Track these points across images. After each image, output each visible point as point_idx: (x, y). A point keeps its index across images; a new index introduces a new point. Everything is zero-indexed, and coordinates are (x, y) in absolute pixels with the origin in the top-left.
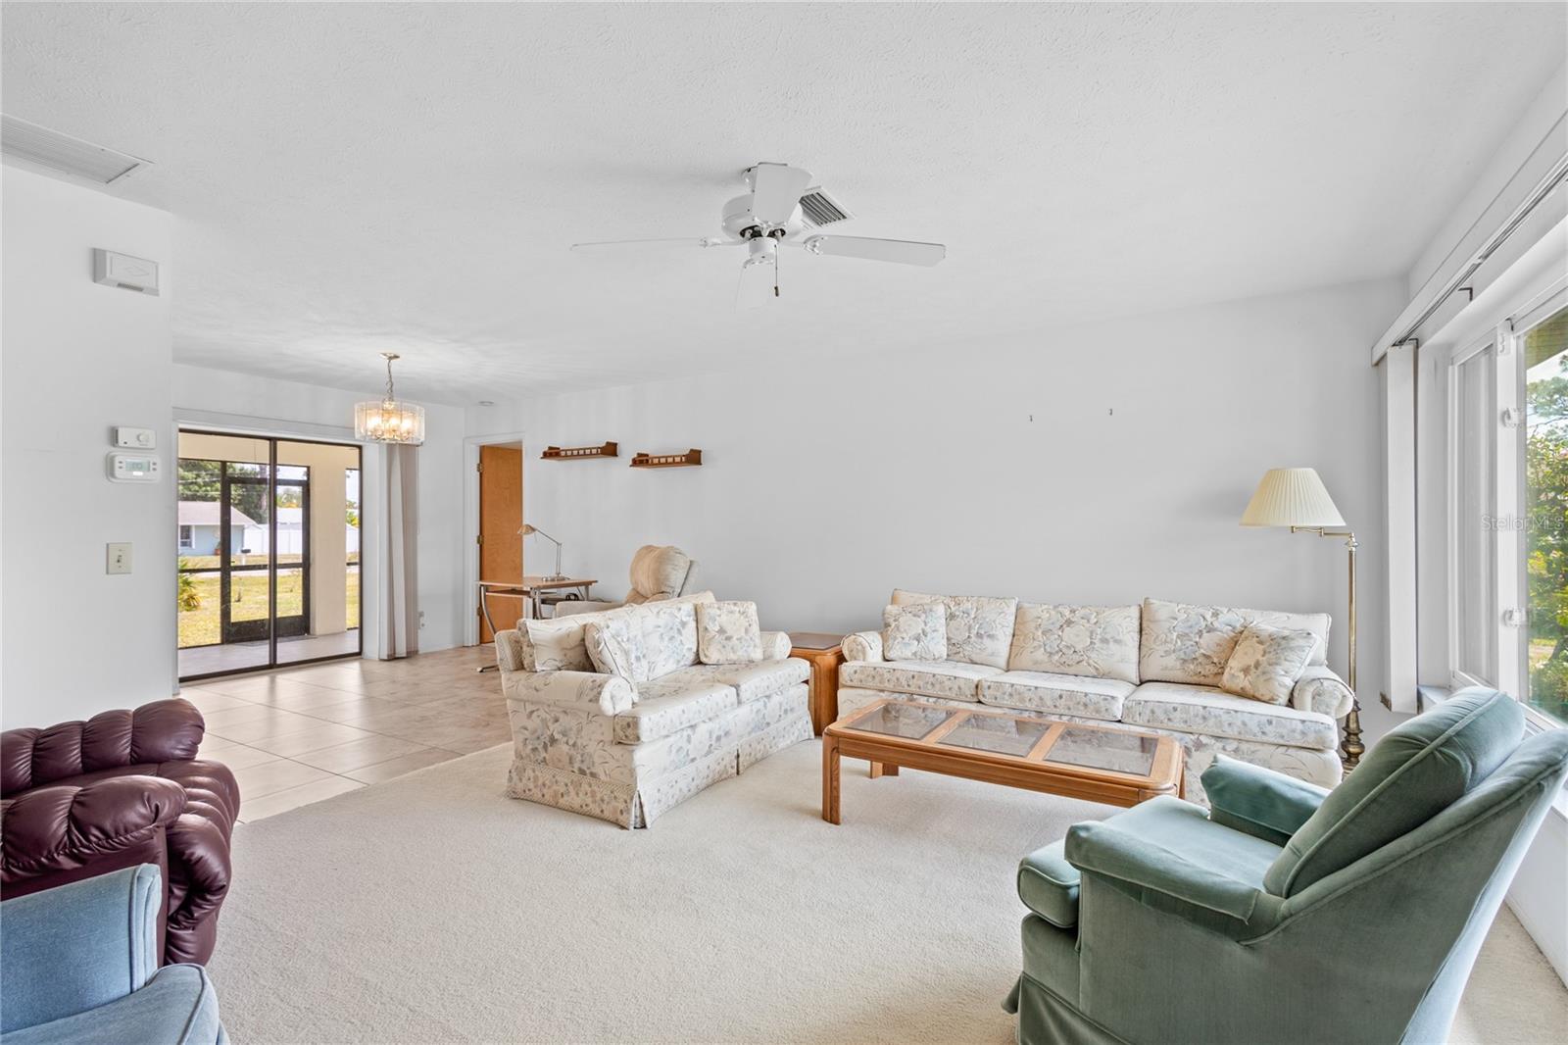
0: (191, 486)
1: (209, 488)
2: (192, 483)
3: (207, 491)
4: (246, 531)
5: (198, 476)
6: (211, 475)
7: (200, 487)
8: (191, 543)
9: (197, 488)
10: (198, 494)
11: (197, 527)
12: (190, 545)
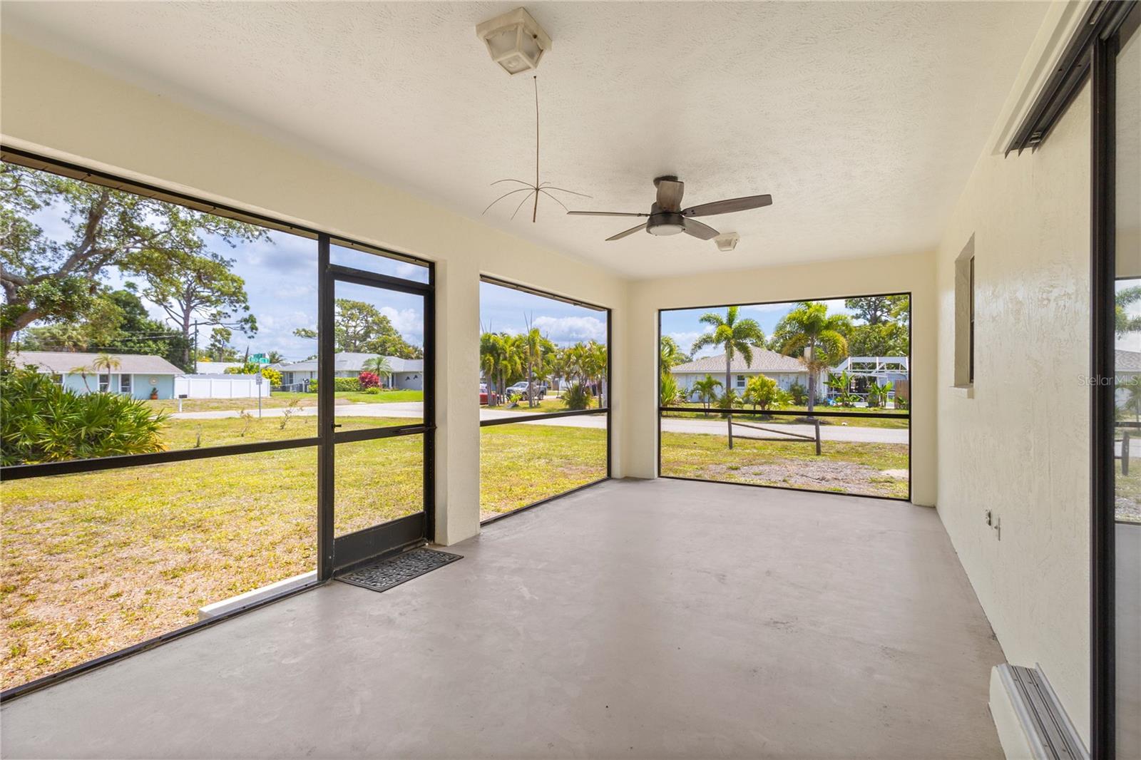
0: (128, 343)
1: (142, 345)
2: (128, 341)
3: (141, 347)
4: (176, 379)
5: (133, 335)
6: (144, 334)
7: (135, 344)
8: (130, 388)
9: (132, 344)
10: (134, 349)
11: (135, 375)
12: (130, 390)
